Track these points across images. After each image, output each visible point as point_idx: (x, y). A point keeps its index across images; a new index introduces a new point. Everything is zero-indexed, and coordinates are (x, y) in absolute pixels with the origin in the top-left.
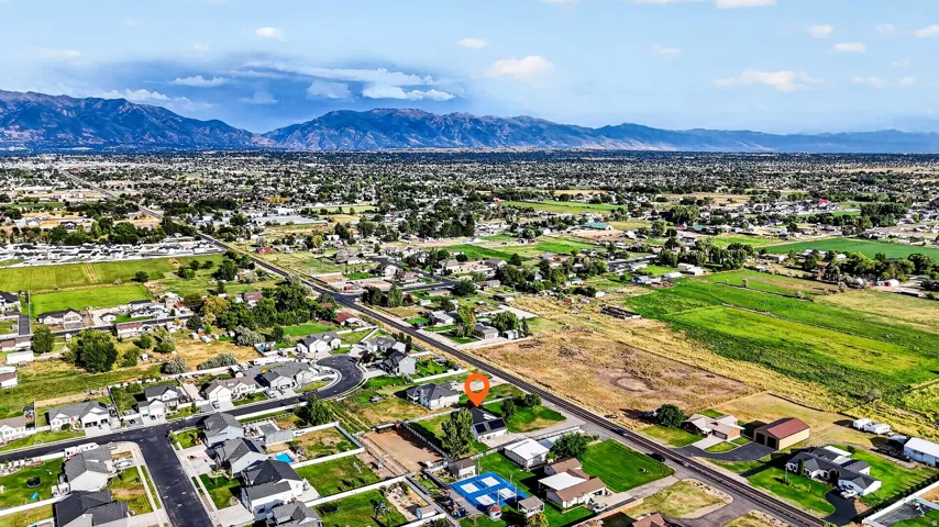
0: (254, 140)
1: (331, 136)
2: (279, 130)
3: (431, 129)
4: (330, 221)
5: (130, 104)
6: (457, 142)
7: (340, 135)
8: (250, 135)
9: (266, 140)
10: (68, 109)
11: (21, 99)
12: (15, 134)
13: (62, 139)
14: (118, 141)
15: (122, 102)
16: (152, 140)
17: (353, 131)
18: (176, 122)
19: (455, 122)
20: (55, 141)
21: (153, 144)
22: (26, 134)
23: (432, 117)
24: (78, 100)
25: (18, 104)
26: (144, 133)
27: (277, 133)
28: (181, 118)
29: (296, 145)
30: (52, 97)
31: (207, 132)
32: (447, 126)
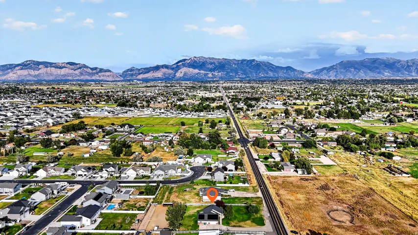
0: (305, 75)
1: (341, 73)
2: (317, 70)
3: (398, 68)
4: (292, 108)
5: (257, 61)
6: (413, 74)
7: (346, 71)
8: (303, 73)
9: (310, 74)
10: (235, 64)
11: (220, 61)
12: (216, 74)
13: (231, 76)
14: (250, 76)
15: (254, 60)
16: (263, 75)
17: (353, 70)
18: (273, 68)
19: (413, 63)
20: (229, 76)
21: (263, 77)
22: (220, 74)
23: (399, 61)
24: (239, 61)
25: (220, 63)
26: (260, 73)
27: (315, 72)
28: (275, 66)
29: (324, 77)
30: (230, 60)
31: (285, 71)
32: (408, 66)
